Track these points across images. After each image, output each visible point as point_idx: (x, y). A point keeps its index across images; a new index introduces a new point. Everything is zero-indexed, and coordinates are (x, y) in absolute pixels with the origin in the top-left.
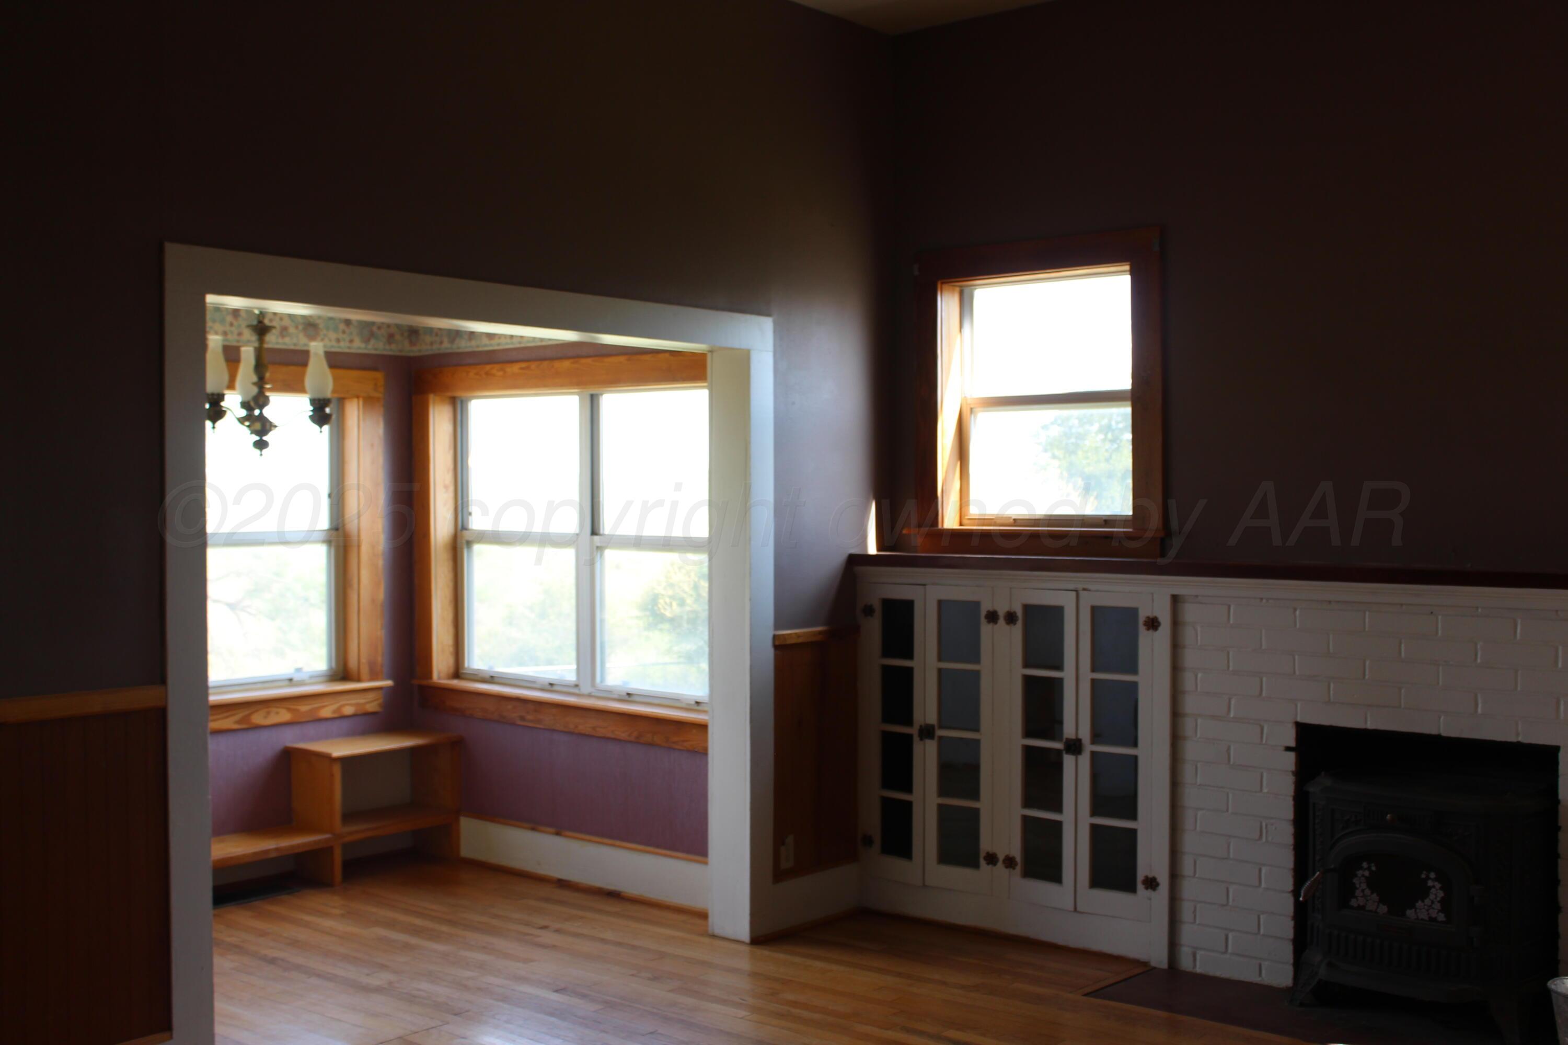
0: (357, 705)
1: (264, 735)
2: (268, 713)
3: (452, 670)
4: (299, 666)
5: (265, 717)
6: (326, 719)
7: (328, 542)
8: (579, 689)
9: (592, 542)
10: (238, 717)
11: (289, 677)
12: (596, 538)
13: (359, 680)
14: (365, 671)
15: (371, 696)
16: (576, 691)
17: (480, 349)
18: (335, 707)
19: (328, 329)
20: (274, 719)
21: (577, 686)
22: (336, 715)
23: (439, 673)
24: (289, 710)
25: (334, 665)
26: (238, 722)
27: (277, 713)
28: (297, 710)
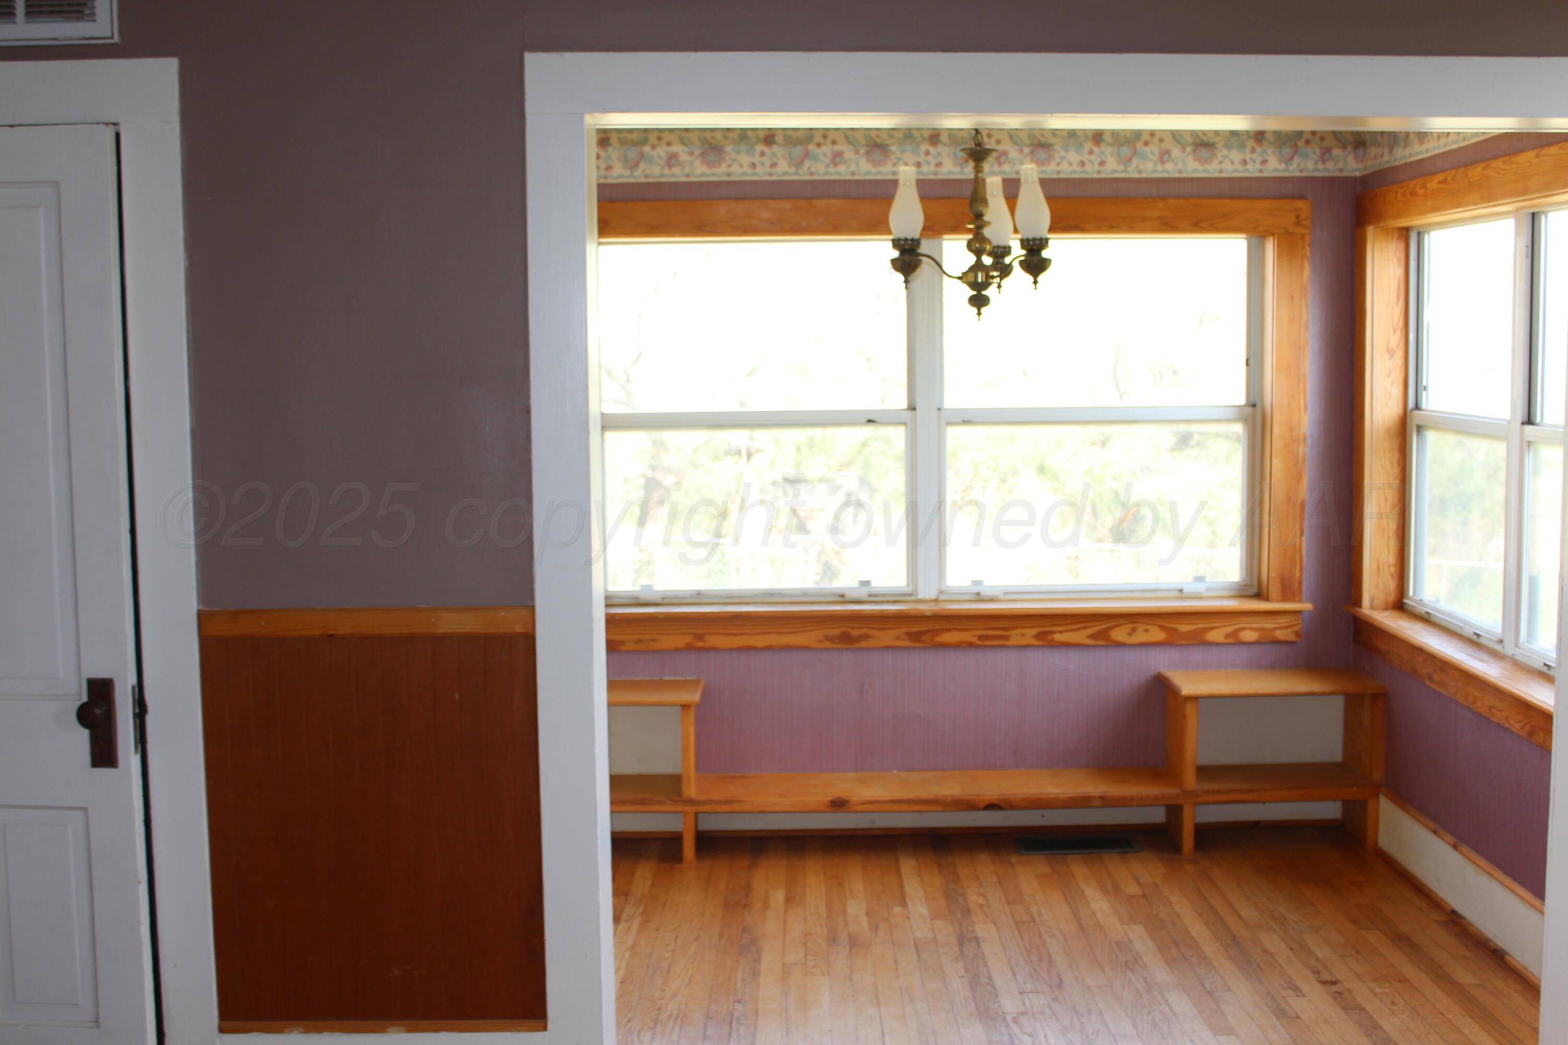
0: (1262, 630)
1: (1129, 656)
2: (1134, 630)
3: (1392, 598)
4: (1201, 574)
5: (1130, 634)
6: (1217, 644)
7: (1245, 421)
8: (1503, 647)
9: (1522, 433)
10: (1090, 631)
11: (1179, 587)
12: (1528, 428)
13: (1267, 599)
14: (1274, 590)
15: (1283, 621)
16: (1498, 647)
17: (1413, 159)
18: (1229, 629)
19: (1229, 147)
20: (1140, 637)
21: (1501, 641)
22: (1230, 640)
23: (1372, 600)
24: (1163, 628)
25: (1244, 576)
26: (1090, 637)
27: (1146, 631)
28: (1176, 630)
